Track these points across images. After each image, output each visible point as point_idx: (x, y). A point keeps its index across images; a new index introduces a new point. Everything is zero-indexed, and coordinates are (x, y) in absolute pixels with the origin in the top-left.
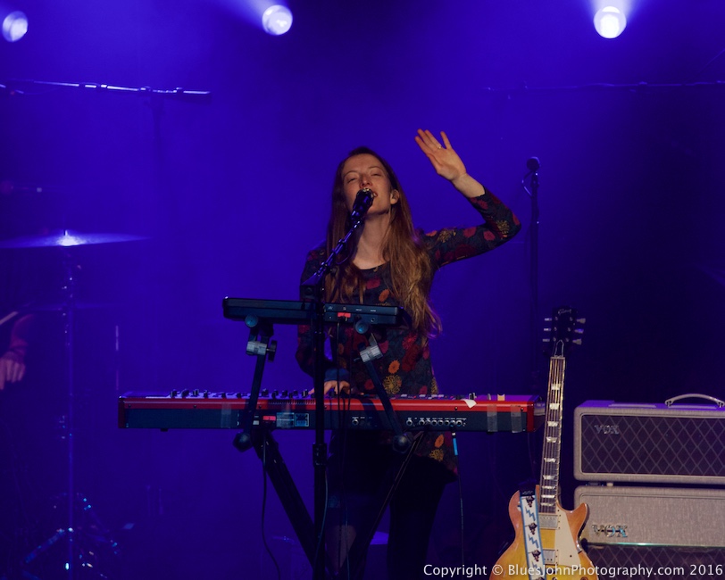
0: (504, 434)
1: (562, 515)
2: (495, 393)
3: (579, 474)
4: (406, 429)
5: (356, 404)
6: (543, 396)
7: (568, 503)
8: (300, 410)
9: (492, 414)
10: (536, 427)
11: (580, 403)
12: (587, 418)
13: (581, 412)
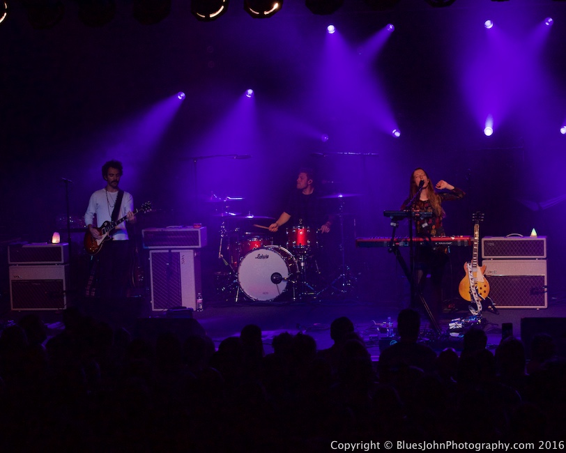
0: (462, 246)
1: (479, 268)
2: (460, 235)
3: (483, 257)
4: (435, 246)
5: (421, 239)
6: (473, 235)
7: (480, 264)
8: (406, 242)
9: (459, 241)
10: (471, 244)
11: (483, 237)
12: (485, 241)
13: (483, 239)
